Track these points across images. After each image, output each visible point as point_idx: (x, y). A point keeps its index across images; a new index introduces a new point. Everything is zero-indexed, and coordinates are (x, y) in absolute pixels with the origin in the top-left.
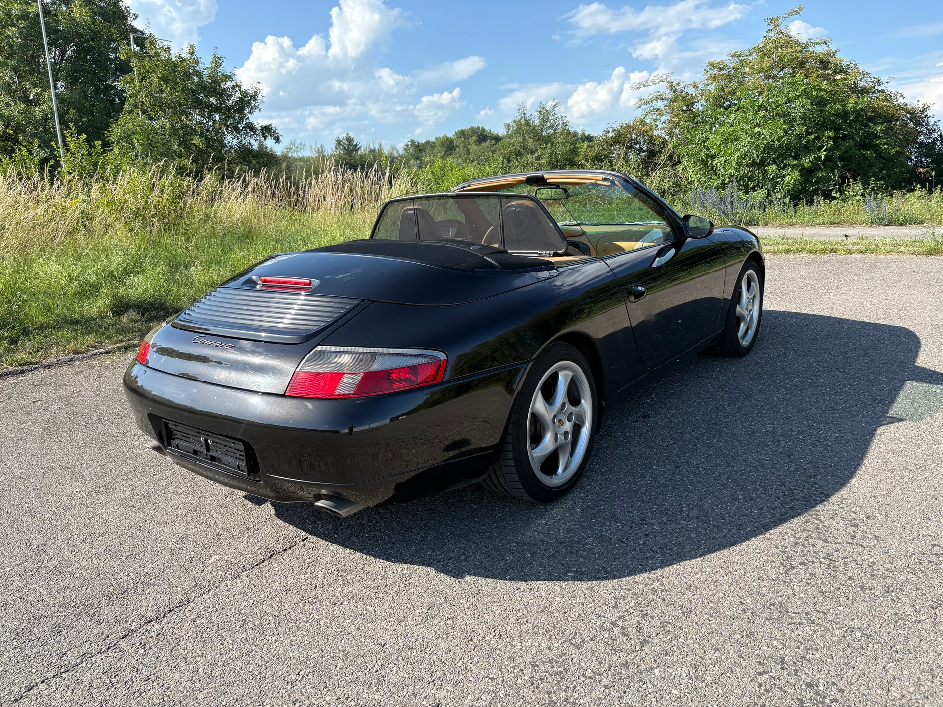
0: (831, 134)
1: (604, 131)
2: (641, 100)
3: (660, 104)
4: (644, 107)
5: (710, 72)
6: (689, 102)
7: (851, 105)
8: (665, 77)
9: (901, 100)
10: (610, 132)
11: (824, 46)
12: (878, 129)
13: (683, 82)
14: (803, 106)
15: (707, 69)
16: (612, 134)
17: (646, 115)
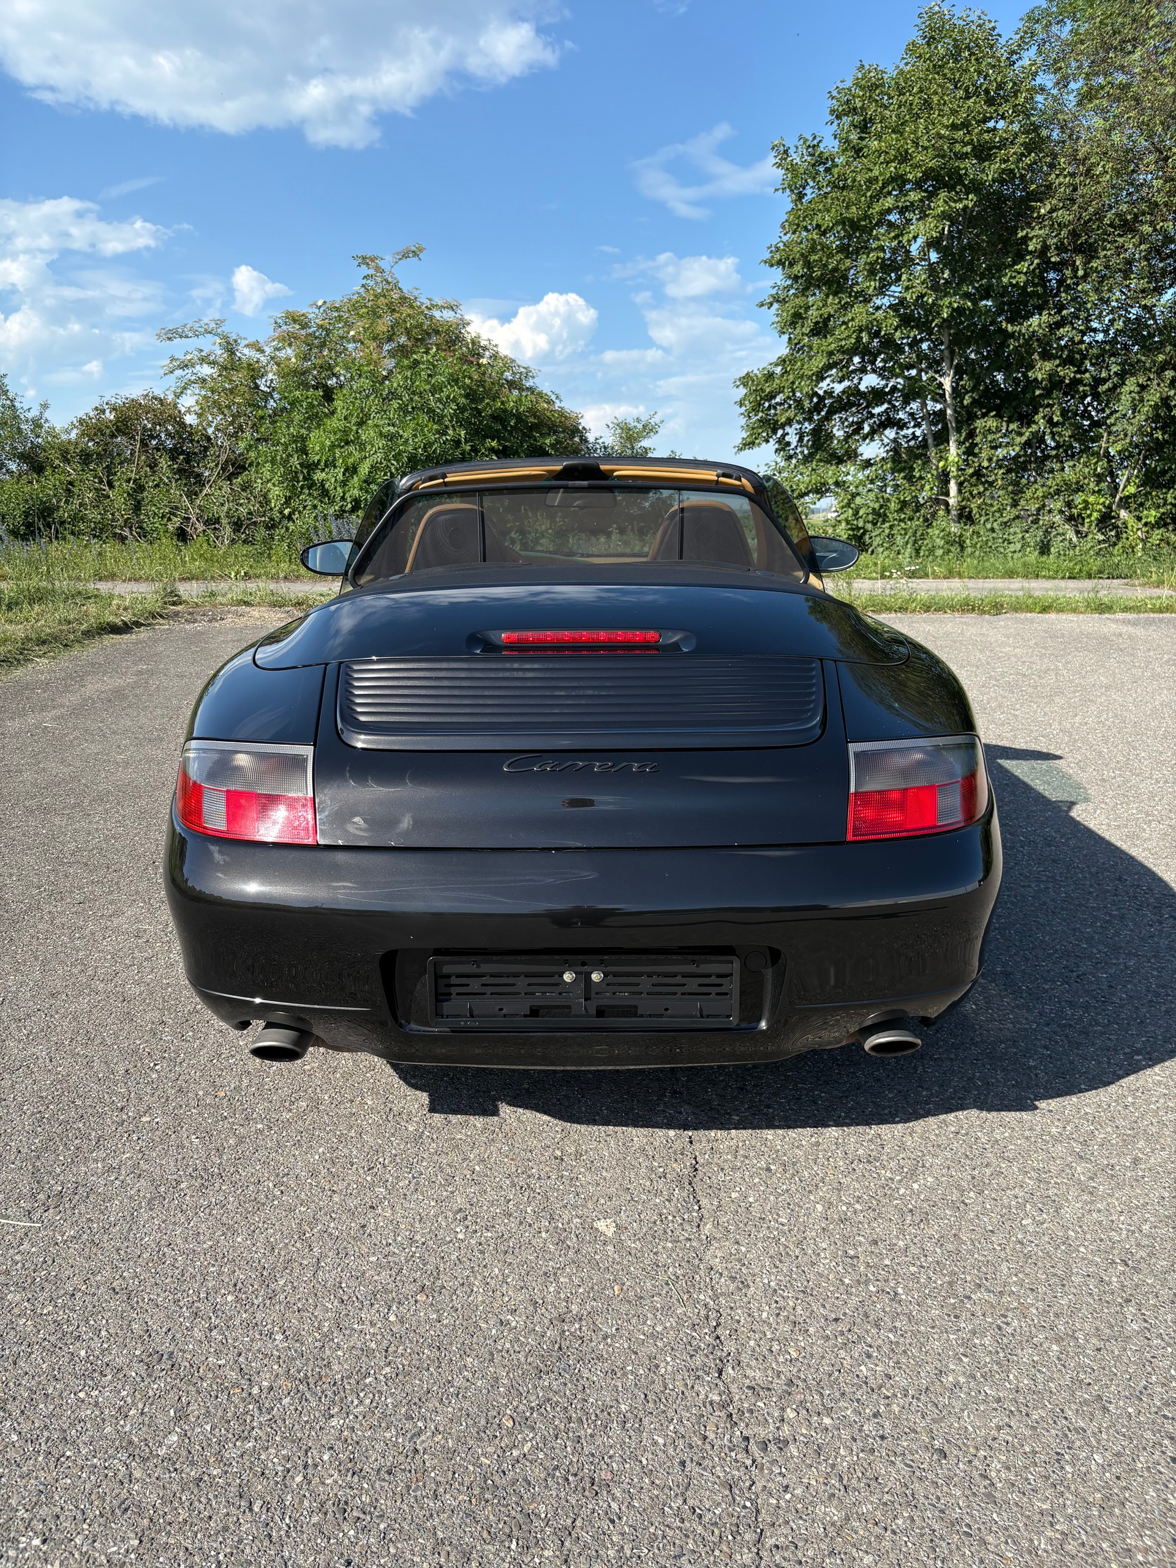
0: (494, 444)
1: (96, 409)
2: (173, 359)
3: (206, 370)
4: (179, 373)
5: (284, 327)
6: (255, 372)
7: (512, 404)
8: (213, 325)
9: (558, 404)
10: (108, 412)
11: (451, 313)
12: (547, 441)
13: (245, 339)
14: (454, 400)
15: (279, 321)
16: (110, 416)
17: (185, 388)
